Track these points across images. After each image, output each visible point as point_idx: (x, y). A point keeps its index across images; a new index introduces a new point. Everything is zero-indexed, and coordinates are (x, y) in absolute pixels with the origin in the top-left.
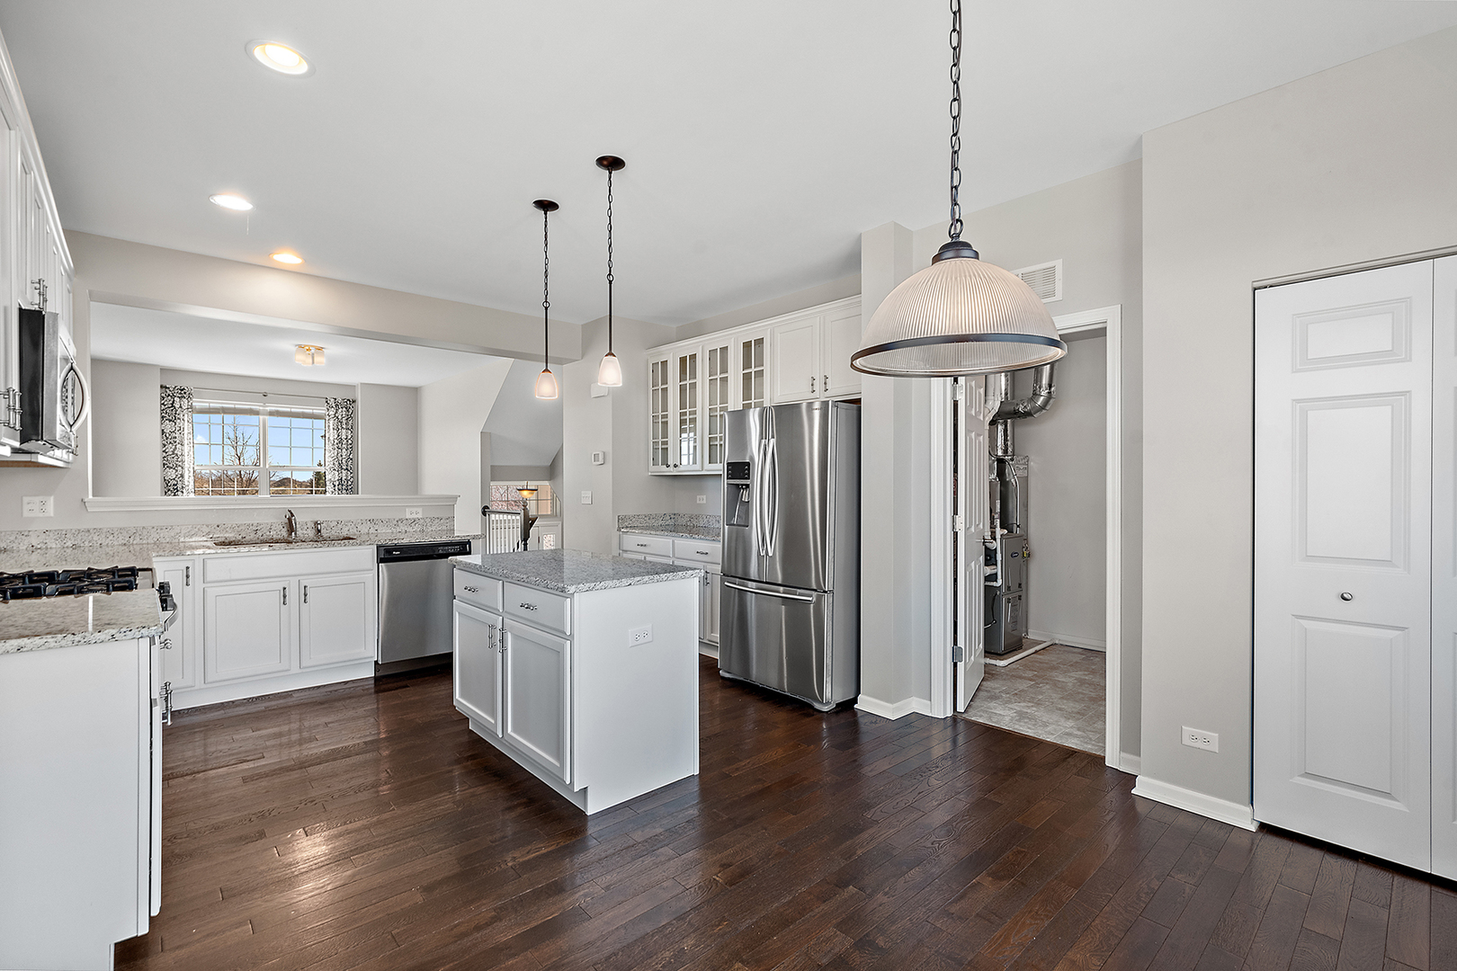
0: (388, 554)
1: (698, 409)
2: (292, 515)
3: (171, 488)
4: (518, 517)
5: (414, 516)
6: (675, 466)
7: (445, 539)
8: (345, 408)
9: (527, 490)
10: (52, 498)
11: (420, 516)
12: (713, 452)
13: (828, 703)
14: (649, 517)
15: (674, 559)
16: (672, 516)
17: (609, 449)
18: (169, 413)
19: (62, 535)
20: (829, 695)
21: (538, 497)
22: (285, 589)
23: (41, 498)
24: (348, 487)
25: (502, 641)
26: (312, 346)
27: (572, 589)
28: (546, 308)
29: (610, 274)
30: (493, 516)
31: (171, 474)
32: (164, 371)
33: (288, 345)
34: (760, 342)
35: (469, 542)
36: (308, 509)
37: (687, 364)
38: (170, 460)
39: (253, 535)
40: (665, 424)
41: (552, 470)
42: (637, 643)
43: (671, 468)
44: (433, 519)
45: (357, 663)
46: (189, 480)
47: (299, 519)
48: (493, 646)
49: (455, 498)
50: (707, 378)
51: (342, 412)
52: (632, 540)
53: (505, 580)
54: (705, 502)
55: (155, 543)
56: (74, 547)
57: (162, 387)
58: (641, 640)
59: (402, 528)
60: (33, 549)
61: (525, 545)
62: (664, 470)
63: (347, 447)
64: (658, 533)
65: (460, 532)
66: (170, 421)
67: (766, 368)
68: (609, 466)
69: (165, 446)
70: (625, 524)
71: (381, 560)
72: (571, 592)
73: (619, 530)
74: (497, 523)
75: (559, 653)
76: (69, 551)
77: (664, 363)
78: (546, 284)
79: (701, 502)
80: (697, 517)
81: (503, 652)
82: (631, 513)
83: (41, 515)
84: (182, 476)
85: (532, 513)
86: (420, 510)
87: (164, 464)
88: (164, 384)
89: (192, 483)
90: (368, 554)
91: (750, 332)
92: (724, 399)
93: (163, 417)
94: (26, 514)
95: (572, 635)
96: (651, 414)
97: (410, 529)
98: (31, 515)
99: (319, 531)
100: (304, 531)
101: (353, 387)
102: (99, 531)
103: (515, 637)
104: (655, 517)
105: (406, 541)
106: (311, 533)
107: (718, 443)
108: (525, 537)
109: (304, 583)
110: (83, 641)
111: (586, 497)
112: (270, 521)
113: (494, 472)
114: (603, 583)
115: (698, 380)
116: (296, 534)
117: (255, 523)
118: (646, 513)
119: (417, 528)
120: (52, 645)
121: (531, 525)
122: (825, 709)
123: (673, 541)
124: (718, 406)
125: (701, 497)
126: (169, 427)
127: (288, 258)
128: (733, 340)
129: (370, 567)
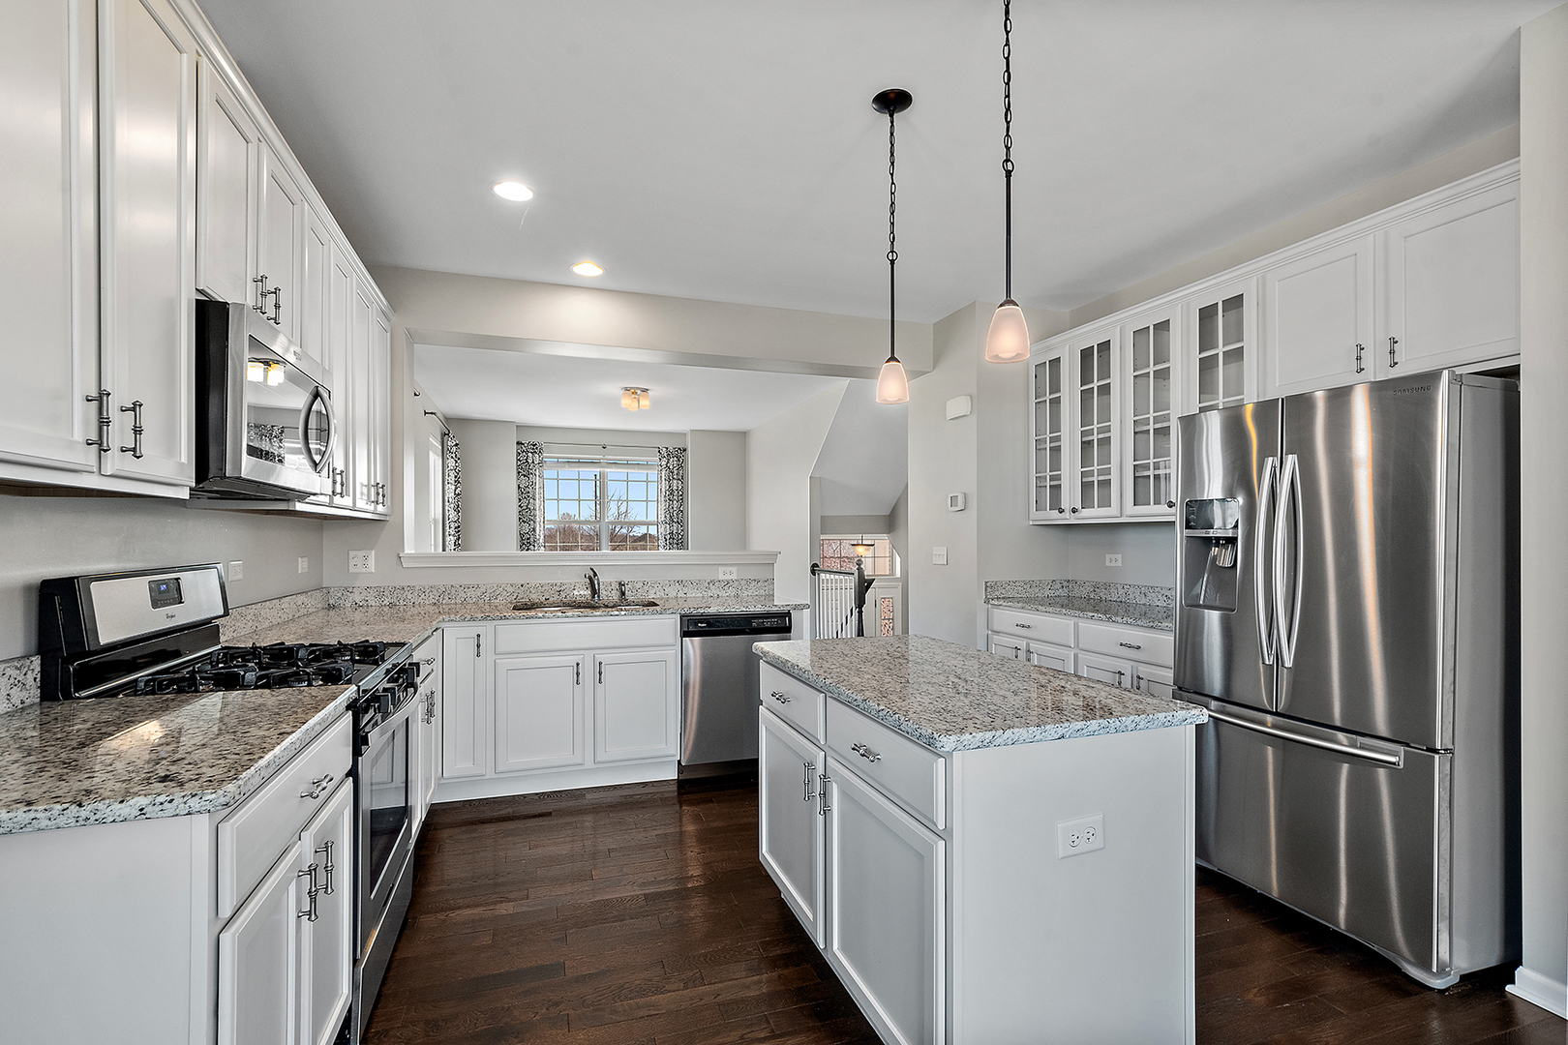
0: (695, 626)
1: (1115, 423)
2: (595, 575)
3: (526, 542)
4: (852, 577)
5: (728, 577)
6: (1074, 511)
7: (759, 609)
8: (675, 458)
9: (862, 545)
10: (373, 552)
11: (734, 577)
12: (1140, 488)
13: (1442, 971)
14: (1031, 584)
15: (1077, 651)
16: (1065, 584)
17: (972, 488)
18: (524, 470)
19: (380, 592)
20: (1445, 956)
21: (877, 555)
22: (578, 664)
23: (363, 553)
24: (678, 541)
25: (824, 795)
26: (638, 388)
27: (948, 742)
28: (892, 262)
29: (1007, 160)
30: (823, 575)
31: (526, 528)
32: (521, 428)
33: (613, 388)
34: (1235, 303)
35: (789, 614)
36: (613, 566)
37: (1097, 359)
38: (526, 515)
39: (556, 596)
40: (1056, 451)
41: (891, 521)
42: (1074, 851)
43: (1067, 514)
44: (748, 581)
45: (658, 761)
46: (540, 534)
47: (605, 579)
48: (810, 797)
49: (775, 555)
50: (1130, 374)
51: (673, 462)
52: (1007, 617)
53: (829, 694)
54: (1119, 563)
55: (462, 604)
56: (391, 605)
57: (518, 443)
58: (1083, 846)
59: (714, 591)
60: (357, 606)
61: (860, 613)
62: (1055, 517)
63: (676, 498)
64: (1048, 609)
65: (780, 601)
66: (525, 476)
67: (1250, 343)
68: (972, 513)
69: (520, 500)
70: (995, 594)
71: (686, 634)
72: (947, 749)
73: (987, 601)
74: (827, 583)
75: (922, 860)
76: (386, 609)
77: (1055, 363)
78: (893, 224)
79: (1113, 564)
80: (1107, 586)
81: (826, 812)
82: (1003, 578)
83: (364, 570)
84: (534, 530)
85: (868, 572)
86: (734, 569)
87: (520, 519)
88: (520, 440)
89: (542, 537)
90: (671, 624)
91: (1214, 290)
92: (1162, 404)
93: (519, 472)
94: (352, 569)
95: (948, 829)
96: (1033, 438)
97: (722, 593)
98: (356, 570)
99: (623, 594)
100: (609, 594)
101: (683, 435)
102: (411, 588)
103: (845, 795)
104: (1040, 585)
105: (713, 610)
106: (615, 596)
107: (1151, 473)
108: (860, 602)
109: (599, 658)
110: (93, 818)
111: (939, 554)
112: (572, 581)
113: (824, 524)
114: (1009, 732)
115: (1114, 380)
116: (599, 597)
117: (559, 582)
118: (1027, 579)
119: (731, 592)
120: (44, 823)
121: (868, 587)
122: (1438, 983)
123: (1076, 626)
124: (1151, 415)
125: (1113, 556)
126: (524, 482)
127: (588, 269)
128: (1181, 310)
129: (671, 641)
